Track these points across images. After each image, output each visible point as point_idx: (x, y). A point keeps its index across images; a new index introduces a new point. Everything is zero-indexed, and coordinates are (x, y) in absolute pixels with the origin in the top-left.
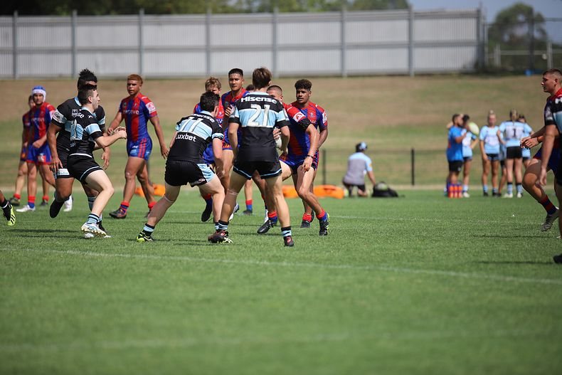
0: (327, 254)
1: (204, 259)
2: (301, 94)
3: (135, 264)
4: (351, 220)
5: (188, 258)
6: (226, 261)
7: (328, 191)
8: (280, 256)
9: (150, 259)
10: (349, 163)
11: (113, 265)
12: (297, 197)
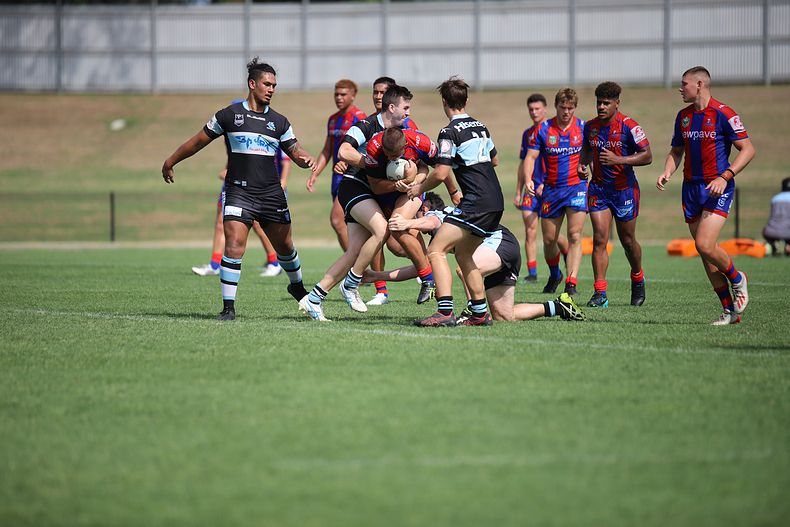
0: (741, 336)
1: (564, 343)
2: (602, 106)
3: (467, 349)
4: (775, 289)
5: (541, 342)
6: (595, 346)
7: (743, 247)
8: (673, 339)
9: (488, 342)
10: (773, 206)
11: (437, 350)
12: (697, 256)
